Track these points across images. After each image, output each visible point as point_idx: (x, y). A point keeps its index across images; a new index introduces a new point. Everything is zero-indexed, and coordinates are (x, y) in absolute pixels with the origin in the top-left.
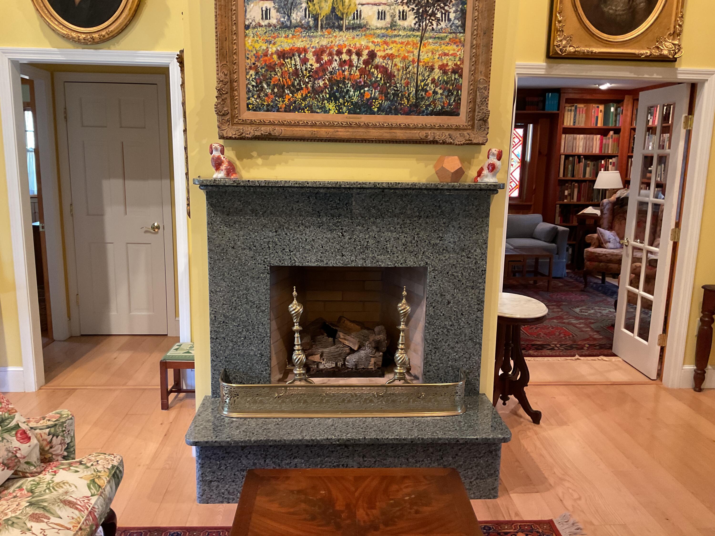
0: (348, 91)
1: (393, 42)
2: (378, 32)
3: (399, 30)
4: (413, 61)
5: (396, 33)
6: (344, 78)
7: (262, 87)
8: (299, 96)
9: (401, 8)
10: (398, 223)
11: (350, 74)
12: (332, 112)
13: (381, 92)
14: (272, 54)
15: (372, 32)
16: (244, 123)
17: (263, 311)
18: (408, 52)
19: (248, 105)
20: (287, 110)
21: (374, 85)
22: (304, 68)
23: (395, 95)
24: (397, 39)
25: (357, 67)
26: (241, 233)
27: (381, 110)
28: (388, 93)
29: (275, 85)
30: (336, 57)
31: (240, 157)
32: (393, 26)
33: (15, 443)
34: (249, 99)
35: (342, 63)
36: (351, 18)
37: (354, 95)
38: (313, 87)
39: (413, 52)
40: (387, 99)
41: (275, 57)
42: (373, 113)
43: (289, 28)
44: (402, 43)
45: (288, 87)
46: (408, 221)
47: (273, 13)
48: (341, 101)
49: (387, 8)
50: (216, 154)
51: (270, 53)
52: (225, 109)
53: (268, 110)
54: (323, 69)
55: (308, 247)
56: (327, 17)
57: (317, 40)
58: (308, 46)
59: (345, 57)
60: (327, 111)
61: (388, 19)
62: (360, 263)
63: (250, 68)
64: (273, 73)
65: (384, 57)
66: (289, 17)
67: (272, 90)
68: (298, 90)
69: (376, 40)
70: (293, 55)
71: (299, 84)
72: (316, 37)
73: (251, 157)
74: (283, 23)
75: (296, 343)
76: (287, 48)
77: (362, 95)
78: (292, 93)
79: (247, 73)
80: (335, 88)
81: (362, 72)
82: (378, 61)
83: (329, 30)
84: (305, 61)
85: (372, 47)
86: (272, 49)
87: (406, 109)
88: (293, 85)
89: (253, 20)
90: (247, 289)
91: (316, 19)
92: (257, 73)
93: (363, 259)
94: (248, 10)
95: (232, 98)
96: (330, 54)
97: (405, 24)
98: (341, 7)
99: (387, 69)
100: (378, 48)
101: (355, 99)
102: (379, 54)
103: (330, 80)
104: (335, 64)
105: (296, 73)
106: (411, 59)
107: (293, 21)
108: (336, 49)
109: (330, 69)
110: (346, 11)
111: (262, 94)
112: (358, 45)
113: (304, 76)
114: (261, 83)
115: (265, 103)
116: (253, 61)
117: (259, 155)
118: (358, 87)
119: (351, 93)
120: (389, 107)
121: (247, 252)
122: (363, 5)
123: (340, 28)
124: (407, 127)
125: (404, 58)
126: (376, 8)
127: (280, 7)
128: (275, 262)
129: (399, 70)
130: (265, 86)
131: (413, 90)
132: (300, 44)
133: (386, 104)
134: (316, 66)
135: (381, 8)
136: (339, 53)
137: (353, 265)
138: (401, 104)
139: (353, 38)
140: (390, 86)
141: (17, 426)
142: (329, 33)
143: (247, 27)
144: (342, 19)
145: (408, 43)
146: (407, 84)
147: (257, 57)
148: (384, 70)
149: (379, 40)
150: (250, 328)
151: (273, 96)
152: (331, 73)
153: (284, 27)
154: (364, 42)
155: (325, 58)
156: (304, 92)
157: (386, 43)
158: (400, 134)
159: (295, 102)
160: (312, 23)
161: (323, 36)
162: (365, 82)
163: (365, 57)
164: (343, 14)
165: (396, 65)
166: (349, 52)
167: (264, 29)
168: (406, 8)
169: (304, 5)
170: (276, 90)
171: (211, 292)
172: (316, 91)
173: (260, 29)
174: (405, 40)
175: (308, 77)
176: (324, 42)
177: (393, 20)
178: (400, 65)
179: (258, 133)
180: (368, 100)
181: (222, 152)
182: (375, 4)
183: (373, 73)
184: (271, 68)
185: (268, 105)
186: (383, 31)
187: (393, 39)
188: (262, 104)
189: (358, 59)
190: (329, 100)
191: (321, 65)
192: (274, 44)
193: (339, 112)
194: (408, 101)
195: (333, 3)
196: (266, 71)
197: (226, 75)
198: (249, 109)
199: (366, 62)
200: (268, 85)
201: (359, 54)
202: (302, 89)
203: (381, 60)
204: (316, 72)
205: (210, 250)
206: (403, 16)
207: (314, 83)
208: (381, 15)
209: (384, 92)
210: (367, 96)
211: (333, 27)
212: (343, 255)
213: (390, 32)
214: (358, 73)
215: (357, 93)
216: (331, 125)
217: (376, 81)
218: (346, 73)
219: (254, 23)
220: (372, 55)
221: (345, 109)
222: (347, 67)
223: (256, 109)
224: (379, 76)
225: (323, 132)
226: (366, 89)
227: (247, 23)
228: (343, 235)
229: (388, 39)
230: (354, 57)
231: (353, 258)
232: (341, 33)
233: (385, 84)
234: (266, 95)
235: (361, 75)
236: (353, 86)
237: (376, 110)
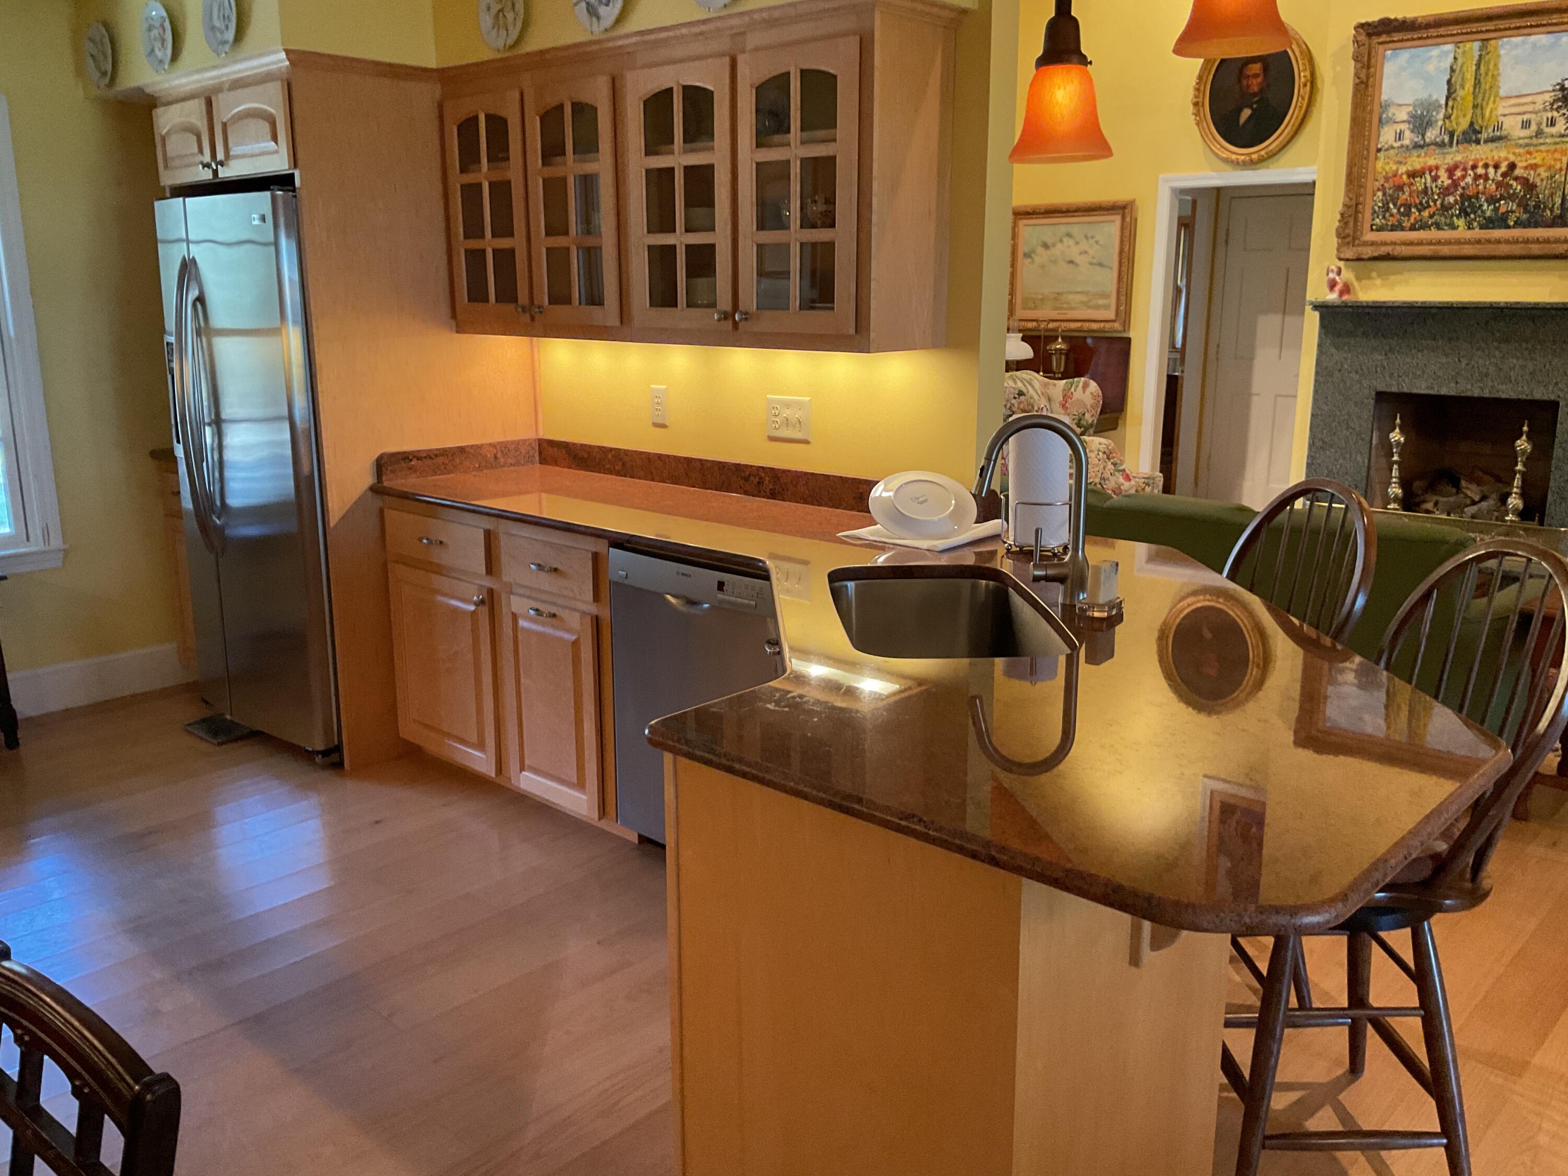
0: (1481, 206)
1: (1537, 151)
2: (1521, 142)
3: (1546, 137)
4: (1561, 169)
5: (1541, 141)
6: (1478, 193)
7: (1388, 208)
8: (1426, 214)
9: (1550, 115)
10: (1526, 349)
11: (1485, 188)
12: (1460, 229)
13: (1519, 205)
14: (1402, 174)
15: (1513, 143)
16: (1365, 244)
17: (1363, 439)
18: (1555, 160)
19: (1372, 226)
20: (1413, 228)
21: (1512, 197)
22: (1434, 186)
23: (1537, 206)
24: (1542, 148)
25: (1493, 180)
26: (1350, 356)
27: (1519, 224)
28: (1528, 205)
29: (1401, 205)
30: (1470, 172)
31: (1358, 279)
32: (1539, 133)
33: (1121, 480)
34: (1373, 220)
35: (1477, 177)
36: (1490, 130)
37: (1488, 210)
38: (1442, 204)
39: (1561, 160)
40: (1526, 211)
41: (1405, 177)
42: (1508, 227)
43: (1422, 147)
44: (1548, 151)
45: (1416, 206)
46: (1539, 347)
47: (1407, 134)
48: (1472, 216)
49: (1533, 116)
50: (1331, 275)
51: (1400, 172)
52: (1347, 231)
53: (1392, 230)
54: (1455, 184)
55: (1419, 372)
56: (1464, 133)
57: (1451, 156)
58: (1440, 163)
59: (1480, 171)
60: (1453, 227)
61: (1534, 127)
62: (1476, 393)
63: (1379, 190)
64: (1400, 194)
65: (1526, 168)
66: (1423, 136)
67: (1399, 210)
68: (1425, 208)
69: (1517, 151)
70: (1424, 174)
71: (1427, 202)
72: (1449, 153)
73: (1369, 278)
74: (1416, 143)
75: (1393, 475)
76: (1418, 167)
77: (1496, 210)
78: (1419, 211)
79: (1374, 195)
80: (1466, 204)
81: (1499, 185)
82: (1518, 172)
83: (1466, 145)
84: (1435, 179)
85: (1512, 158)
86: (1403, 169)
87: (1550, 221)
88: (1421, 203)
89: (1386, 143)
90: (1349, 414)
91: (1452, 135)
92: (1384, 194)
93: (1480, 387)
94: (1382, 134)
95: (1356, 220)
96: (1465, 169)
97: (1553, 130)
98: (1480, 121)
99: (1527, 180)
100: (1519, 158)
101: (1488, 214)
102: (1520, 164)
103: (1462, 196)
104: (1469, 180)
105: (1425, 191)
106: (1558, 167)
107: (1428, 140)
108: (1471, 163)
109: (1463, 184)
110: (1485, 124)
111: (1387, 214)
112: (1496, 158)
113: (1433, 193)
114: (1388, 203)
115: (1390, 223)
116: (1382, 182)
117: (1379, 276)
118: (1492, 200)
119: (1485, 207)
120: (1528, 220)
121: (1353, 375)
122: (1505, 115)
123: (1478, 142)
124: (1547, 241)
125: (1550, 168)
126: (1520, 118)
127: (1415, 127)
128: (1382, 388)
129: (1542, 180)
130: (1391, 206)
131: (1558, 201)
132: (1431, 162)
133: (1525, 217)
134: (1448, 182)
135: (1525, 117)
136: (1474, 167)
137: (1469, 394)
138: (1543, 216)
139: (1491, 151)
140: (1531, 197)
141: (1124, 470)
142: (1465, 148)
143: (1379, 150)
144: (1480, 132)
145: (1556, 151)
146: (1552, 195)
147: (1387, 179)
148: (1525, 182)
149: (1521, 150)
150: (1348, 456)
151: (1398, 216)
152: (1463, 188)
153: (1417, 146)
154: (1503, 154)
155: (1458, 173)
156: (1432, 210)
157: (1529, 153)
158: (1535, 249)
159: (1421, 220)
160: (1447, 139)
161: (1458, 152)
162: (1501, 195)
163: (1503, 168)
164: (1481, 128)
165: (1539, 175)
166: (1486, 166)
167: (1396, 151)
168: (1555, 114)
169: (1440, 123)
170: (1402, 210)
171: (1313, 415)
172: (1445, 208)
173: (1392, 151)
174: (1553, 148)
175: (1438, 195)
176: (1459, 158)
177: (1539, 128)
178: (1544, 175)
179: (1376, 254)
180: (1503, 214)
181: (1339, 272)
182: (1519, 114)
183: (1511, 185)
184: (1400, 188)
185: (1392, 225)
186: (1526, 141)
187: (1538, 148)
188: (1387, 225)
189: (1496, 172)
190: (1458, 217)
191: (1454, 181)
192: (1405, 164)
193: (1469, 228)
194: (1552, 211)
195: (1472, 117)
196: (1394, 192)
197: (1351, 199)
198: (1372, 230)
199: (1504, 175)
200: (1395, 205)
201: (1496, 167)
202: (1430, 206)
203: (1522, 171)
204: (1447, 188)
205: (1317, 373)
206: (1552, 123)
207: (1443, 200)
208: (1526, 125)
209: (1523, 204)
210: (1503, 210)
211: (1469, 141)
212: (1457, 383)
213: (1535, 141)
214: (1494, 186)
215: (1491, 207)
216: (1458, 242)
217: (1514, 193)
218: (1481, 187)
219: (1386, 146)
220: (1512, 166)
221: (1475, 224)
222: (1482, 181)
223: (1380, 229)
224: (1519, 187)
225: (1445, 250)
226: (1502, 202)
227: (1379, 146)
228: (1460, 361)
229: (1532, 149)
230: (1491, 171)
231: (1469, 386)
232: (1478, 147)
233: (1525, 195)
234: (1392, 215)
235: (1497, 188)
236: (1487, 200)
237: (1512, 223)
